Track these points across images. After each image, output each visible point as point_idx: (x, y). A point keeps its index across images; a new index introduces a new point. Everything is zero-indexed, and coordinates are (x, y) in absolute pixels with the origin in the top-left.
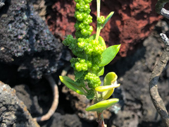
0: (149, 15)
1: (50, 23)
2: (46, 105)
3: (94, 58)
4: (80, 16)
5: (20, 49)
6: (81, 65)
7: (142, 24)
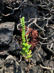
0: (36, 42)
1: (19, 45)
2: (19, 59)
3: (26, 47)
4: (23, 38)
5: (14, 49)
6: (24, 49)
7: (35, 44)
